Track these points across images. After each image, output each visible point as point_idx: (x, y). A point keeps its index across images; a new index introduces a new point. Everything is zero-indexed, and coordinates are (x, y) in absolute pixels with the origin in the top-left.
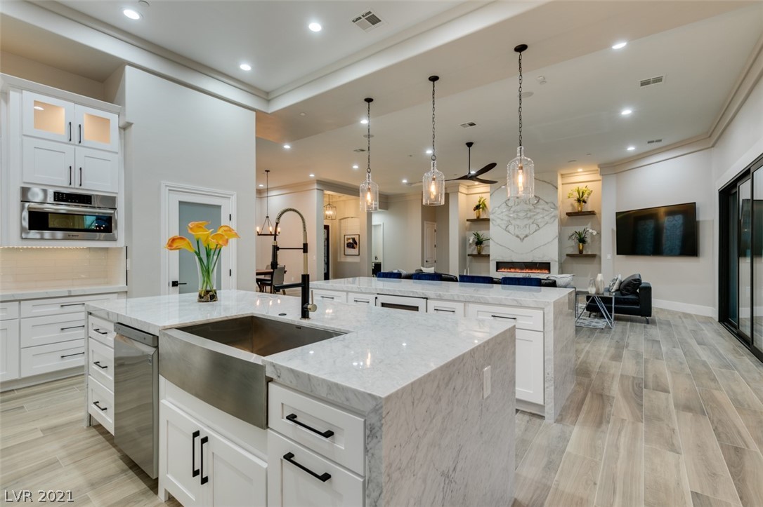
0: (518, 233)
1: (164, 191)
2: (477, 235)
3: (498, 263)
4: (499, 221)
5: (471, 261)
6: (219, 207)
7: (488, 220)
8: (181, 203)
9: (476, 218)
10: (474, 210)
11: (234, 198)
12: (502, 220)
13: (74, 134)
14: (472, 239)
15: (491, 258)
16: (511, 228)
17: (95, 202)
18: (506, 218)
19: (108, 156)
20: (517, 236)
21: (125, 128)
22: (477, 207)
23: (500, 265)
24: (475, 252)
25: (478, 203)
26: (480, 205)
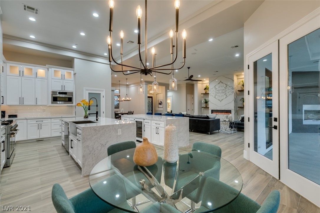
0: (219, 99)
1: (84, 90)
2: (205, 100)
3: (212, 110)
4: (212, 94)
5: (204, 110)
6: (100, 94)
7: (209, 93)
8: (89, 93)
9: (205, 93)
10: (204, 90)
11: (104, 91)
12: (213, 93)
13: (63, 77)
14: (203, 101)
15: (209, 108)
16: (216, 97)
17: (68, 94)
18: (215, 93)
19: (71, 82)
20: (219, 100)
21: (75, 74)
22: (205, 89)
23: (213, 111)
24: (205, 106)
25: (205, 87)
26: (206, 88)
